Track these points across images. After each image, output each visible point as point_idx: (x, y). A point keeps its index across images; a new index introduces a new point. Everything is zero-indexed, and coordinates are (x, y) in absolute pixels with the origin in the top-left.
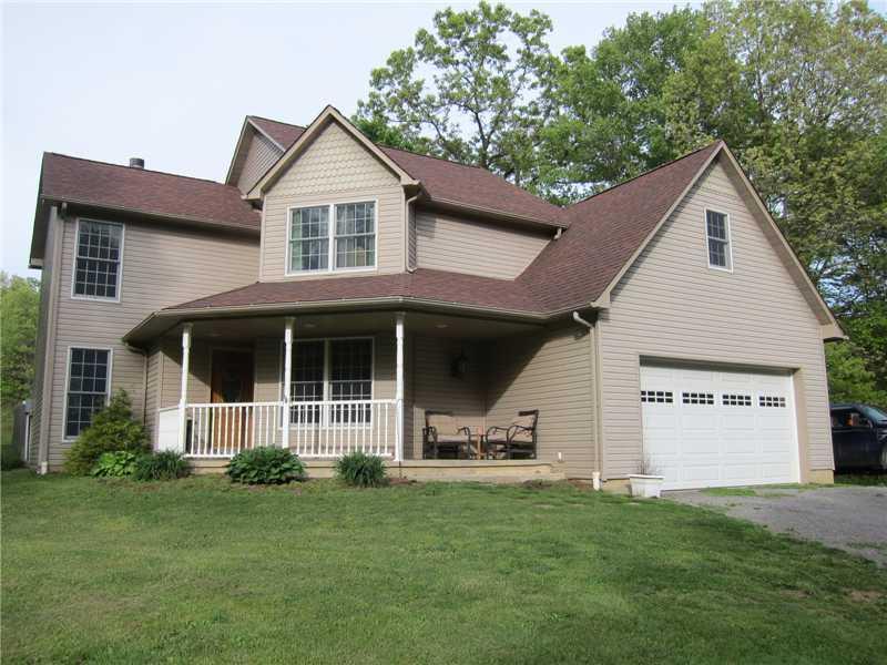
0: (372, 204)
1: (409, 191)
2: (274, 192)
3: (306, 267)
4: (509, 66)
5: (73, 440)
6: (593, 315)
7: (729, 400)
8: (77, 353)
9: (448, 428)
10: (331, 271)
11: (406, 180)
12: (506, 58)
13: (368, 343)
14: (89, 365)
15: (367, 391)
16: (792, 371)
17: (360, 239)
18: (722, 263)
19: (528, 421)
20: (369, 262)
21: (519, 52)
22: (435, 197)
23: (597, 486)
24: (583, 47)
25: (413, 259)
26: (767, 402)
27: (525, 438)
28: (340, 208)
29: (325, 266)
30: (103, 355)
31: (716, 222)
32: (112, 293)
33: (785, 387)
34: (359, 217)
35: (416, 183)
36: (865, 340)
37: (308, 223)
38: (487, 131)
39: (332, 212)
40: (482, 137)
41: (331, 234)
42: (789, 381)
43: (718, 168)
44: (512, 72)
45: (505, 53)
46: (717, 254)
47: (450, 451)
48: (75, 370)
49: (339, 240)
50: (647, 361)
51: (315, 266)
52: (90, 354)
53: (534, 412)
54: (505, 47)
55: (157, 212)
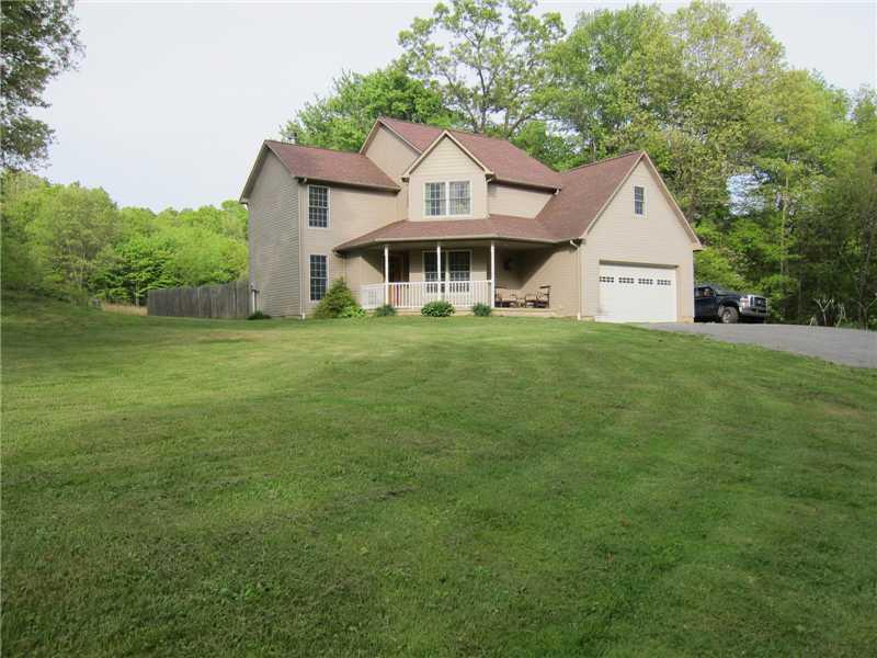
0: (468, 182)
1: (488, 177)
2: (414, 173)
3: (433, 213)
4: (502, 29)
5: (316, 302)
6: (579, 242)
7: (641, 281)
8: (312, 257)
9: (507, 295)
10: (447, 215)
11: (488, 172)
12: (499, 22)
13: (468, 253)
14: (318, 263)
15: (468, 276)
16: (676, 267)
17: (462, 199)
18: (641, 213)
19: (546, 291)
20: (468, 212)
21: (510, 17)
22: (498, 178)
23: (579, 318)
24: (559, 14)
25: (488, 209)
26: (661, 282)
27: (544, 299)
28: (451, 183)
29: (445, 214)
30: (324, 258)
31: (639, 192)
32: (325, 225)
33: (670, 275)
34: (461, 189)
35: (492, 173)
36: (735, 246)
37: (435, 190)
38: (486, 83)
39: (447, 185)
40: (484, 87)
41: (447, 197)
42: (674, 272)
43: (642, 163)
44: (505, 34)
45: (500, 18)
46: (639, 209)
47: (507, 304)
48: (312, 266)
49: (451, 200)
50: (603, 263)
51: (438, 213)
52: (318, 257)
53: (548, 287)
54: (500, 14)
55: (346, 181)
